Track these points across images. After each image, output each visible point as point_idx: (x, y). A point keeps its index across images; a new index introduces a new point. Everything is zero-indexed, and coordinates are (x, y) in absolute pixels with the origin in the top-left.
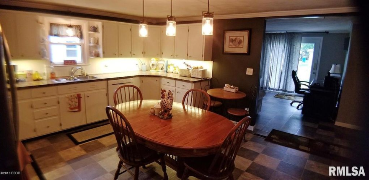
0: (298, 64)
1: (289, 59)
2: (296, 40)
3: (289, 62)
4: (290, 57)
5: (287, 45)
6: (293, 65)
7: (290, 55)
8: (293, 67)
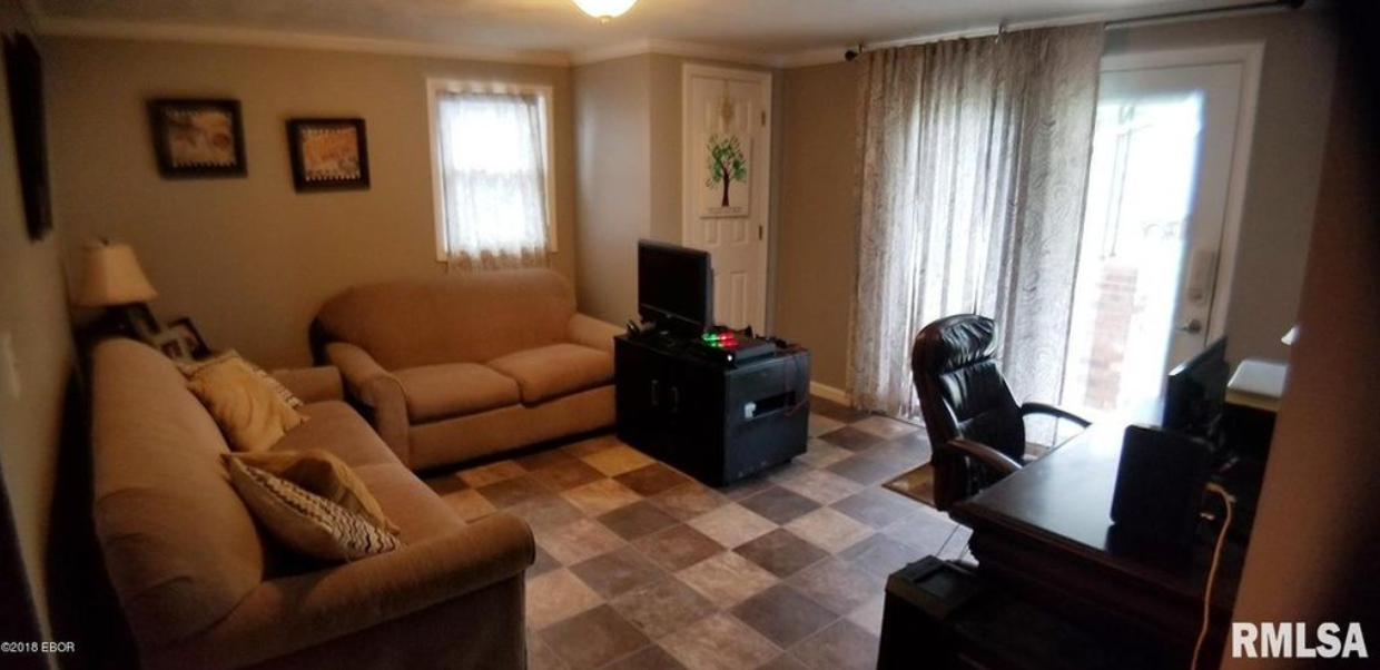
0: (1077, 260)
1: (1020, 224)
2: (1065, 81)
3: (1019, 241)
4: (1022, 208)
5: (1007, 122)
6: (1047, 263)
7: (1024, 190)
8: (1045, 275)
